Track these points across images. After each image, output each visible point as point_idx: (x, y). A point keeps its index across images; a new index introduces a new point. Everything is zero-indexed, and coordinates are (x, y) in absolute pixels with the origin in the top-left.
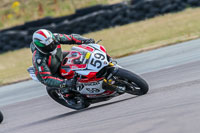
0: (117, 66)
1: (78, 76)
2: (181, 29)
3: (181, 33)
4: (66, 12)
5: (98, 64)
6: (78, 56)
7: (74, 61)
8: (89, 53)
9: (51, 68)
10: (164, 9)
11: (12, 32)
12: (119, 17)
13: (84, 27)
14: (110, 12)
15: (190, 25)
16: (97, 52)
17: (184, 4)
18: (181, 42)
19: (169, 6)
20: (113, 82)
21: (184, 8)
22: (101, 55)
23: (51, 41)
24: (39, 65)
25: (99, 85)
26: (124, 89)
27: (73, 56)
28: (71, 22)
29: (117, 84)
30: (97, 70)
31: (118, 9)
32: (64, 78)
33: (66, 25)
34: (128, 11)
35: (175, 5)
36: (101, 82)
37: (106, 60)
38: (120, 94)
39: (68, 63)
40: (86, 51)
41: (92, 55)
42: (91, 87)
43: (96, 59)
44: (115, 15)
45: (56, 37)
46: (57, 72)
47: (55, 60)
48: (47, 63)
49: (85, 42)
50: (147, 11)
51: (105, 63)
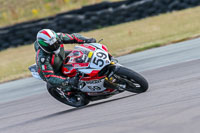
0: (118, 65)
1: (81, 74)
5: (100, 63)
6: (80, 55)
7: (76, 59)
8: (91, 52)
9: (54, 67)
11: (69, 16)
13: (142, 12)
16: (98, 51)
20: (114, 80)
22: (103, 54)
23: (55, 40)
25: (100, 83)
26: (124, 86)
27: (75, 55)
28: (129, 7)
29: (118, 81)
32: (66, 76)
33: (123, 10)
36: (103, 80)
37: (108, 59)
38: (121, 92)
39: (71, 61)
40: (88, 50)
41: (95, 54)
42: (92, 85)
43: (98, 58)
45: (59, 36)
46: (59, 70)
47: (58, 59)
48: (50, 62)
49: (87, 41)
51: (107, 62)
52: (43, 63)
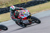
1: (22, 18)
5: (27, 15)
6: (22, 13)
12: (5, 11)
14: (3, 10)
26: (34, 22)
34: (7, 10)
36: (28, 20)
44: (4, 11)
48: (14, 15)
49: (24, 9)
51: (29, 15)
52: (12, 15)
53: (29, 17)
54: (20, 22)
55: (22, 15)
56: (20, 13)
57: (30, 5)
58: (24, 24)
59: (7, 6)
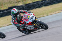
0: (38, 20)
1: (26, 23)
2: (41, 13)
3: (41, 14)
4: (5, 8)
5: (32, 19)
6: (26, 17)
8: (29, 16)
10: (36, 7)
15: (44, 12)
17: (42, 5)
18: (41, 17)
19: (37, 6)
20: (37, 25)
21: (42, 6)
22: (33, 16)
23: (17, 12)
24: (13, 20)
25: (33, 26)
26: (40, 27)
30: (32, 21)
31: (21, 7)
35: (39, 6)
36: (33, 25)
37: (34, 18)
42: (30, 27)
45: (19, 11)
50: (30, 8)
51: (34, 19)
53: (35, 22)
54: (24, 28)
55: (26, 19)
56: (23, 17)
57: (53, 2)
58: (28, 30)
59: (24, 3)
